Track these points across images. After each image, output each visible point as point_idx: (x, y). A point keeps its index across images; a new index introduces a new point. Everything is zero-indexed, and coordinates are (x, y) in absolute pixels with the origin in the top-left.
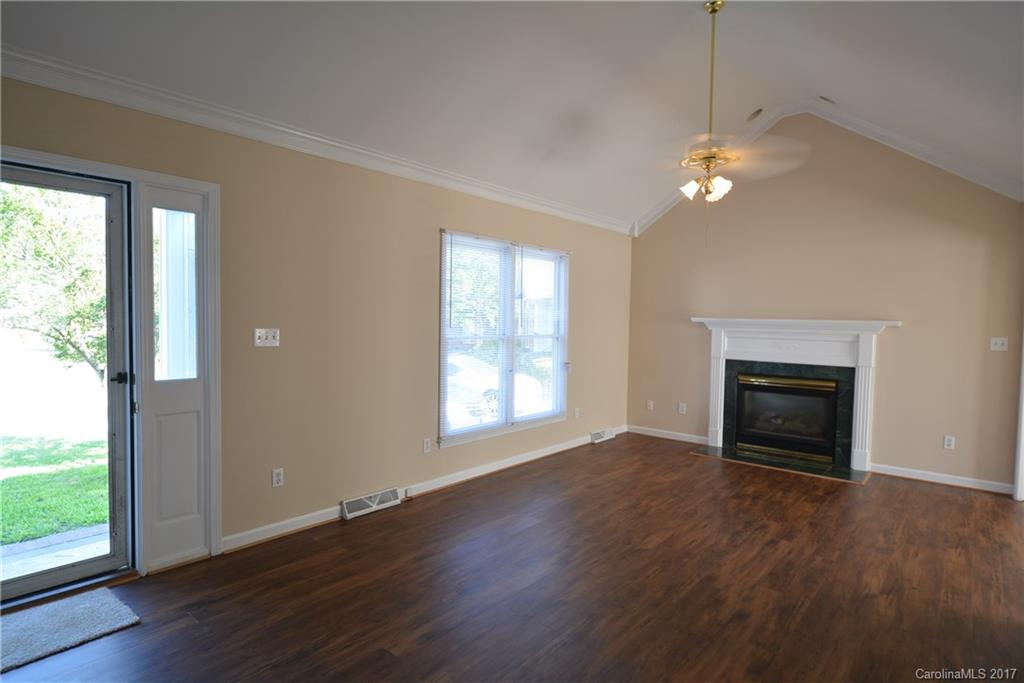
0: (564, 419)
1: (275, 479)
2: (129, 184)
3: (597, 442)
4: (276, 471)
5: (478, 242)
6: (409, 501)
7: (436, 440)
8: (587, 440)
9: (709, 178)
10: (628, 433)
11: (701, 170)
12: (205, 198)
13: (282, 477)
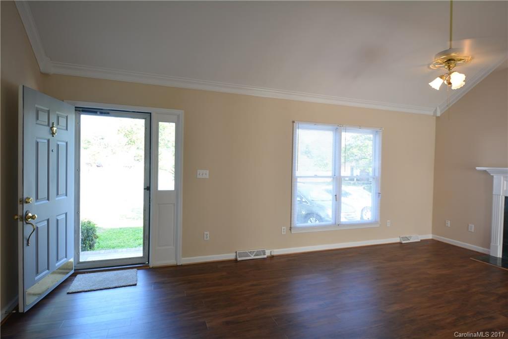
0: (378, 226)
1: (205, 236)
2: (150, 113)
3: (403, 242)
4: (206, 233)
5: (316, 126)
6: (272, 257)
7: (289, 228)
8: (397, 240)
9: (450, 74)
10: (432, 240)
11: (445, 69)
12: (178, 116)
13: (208, 236)
